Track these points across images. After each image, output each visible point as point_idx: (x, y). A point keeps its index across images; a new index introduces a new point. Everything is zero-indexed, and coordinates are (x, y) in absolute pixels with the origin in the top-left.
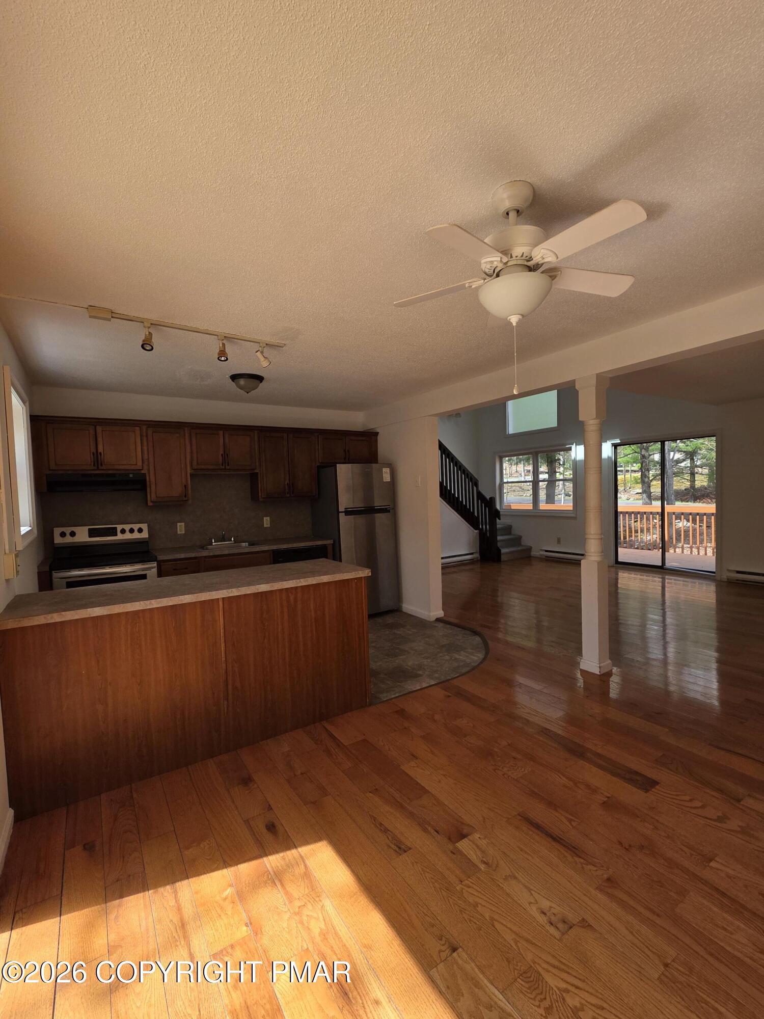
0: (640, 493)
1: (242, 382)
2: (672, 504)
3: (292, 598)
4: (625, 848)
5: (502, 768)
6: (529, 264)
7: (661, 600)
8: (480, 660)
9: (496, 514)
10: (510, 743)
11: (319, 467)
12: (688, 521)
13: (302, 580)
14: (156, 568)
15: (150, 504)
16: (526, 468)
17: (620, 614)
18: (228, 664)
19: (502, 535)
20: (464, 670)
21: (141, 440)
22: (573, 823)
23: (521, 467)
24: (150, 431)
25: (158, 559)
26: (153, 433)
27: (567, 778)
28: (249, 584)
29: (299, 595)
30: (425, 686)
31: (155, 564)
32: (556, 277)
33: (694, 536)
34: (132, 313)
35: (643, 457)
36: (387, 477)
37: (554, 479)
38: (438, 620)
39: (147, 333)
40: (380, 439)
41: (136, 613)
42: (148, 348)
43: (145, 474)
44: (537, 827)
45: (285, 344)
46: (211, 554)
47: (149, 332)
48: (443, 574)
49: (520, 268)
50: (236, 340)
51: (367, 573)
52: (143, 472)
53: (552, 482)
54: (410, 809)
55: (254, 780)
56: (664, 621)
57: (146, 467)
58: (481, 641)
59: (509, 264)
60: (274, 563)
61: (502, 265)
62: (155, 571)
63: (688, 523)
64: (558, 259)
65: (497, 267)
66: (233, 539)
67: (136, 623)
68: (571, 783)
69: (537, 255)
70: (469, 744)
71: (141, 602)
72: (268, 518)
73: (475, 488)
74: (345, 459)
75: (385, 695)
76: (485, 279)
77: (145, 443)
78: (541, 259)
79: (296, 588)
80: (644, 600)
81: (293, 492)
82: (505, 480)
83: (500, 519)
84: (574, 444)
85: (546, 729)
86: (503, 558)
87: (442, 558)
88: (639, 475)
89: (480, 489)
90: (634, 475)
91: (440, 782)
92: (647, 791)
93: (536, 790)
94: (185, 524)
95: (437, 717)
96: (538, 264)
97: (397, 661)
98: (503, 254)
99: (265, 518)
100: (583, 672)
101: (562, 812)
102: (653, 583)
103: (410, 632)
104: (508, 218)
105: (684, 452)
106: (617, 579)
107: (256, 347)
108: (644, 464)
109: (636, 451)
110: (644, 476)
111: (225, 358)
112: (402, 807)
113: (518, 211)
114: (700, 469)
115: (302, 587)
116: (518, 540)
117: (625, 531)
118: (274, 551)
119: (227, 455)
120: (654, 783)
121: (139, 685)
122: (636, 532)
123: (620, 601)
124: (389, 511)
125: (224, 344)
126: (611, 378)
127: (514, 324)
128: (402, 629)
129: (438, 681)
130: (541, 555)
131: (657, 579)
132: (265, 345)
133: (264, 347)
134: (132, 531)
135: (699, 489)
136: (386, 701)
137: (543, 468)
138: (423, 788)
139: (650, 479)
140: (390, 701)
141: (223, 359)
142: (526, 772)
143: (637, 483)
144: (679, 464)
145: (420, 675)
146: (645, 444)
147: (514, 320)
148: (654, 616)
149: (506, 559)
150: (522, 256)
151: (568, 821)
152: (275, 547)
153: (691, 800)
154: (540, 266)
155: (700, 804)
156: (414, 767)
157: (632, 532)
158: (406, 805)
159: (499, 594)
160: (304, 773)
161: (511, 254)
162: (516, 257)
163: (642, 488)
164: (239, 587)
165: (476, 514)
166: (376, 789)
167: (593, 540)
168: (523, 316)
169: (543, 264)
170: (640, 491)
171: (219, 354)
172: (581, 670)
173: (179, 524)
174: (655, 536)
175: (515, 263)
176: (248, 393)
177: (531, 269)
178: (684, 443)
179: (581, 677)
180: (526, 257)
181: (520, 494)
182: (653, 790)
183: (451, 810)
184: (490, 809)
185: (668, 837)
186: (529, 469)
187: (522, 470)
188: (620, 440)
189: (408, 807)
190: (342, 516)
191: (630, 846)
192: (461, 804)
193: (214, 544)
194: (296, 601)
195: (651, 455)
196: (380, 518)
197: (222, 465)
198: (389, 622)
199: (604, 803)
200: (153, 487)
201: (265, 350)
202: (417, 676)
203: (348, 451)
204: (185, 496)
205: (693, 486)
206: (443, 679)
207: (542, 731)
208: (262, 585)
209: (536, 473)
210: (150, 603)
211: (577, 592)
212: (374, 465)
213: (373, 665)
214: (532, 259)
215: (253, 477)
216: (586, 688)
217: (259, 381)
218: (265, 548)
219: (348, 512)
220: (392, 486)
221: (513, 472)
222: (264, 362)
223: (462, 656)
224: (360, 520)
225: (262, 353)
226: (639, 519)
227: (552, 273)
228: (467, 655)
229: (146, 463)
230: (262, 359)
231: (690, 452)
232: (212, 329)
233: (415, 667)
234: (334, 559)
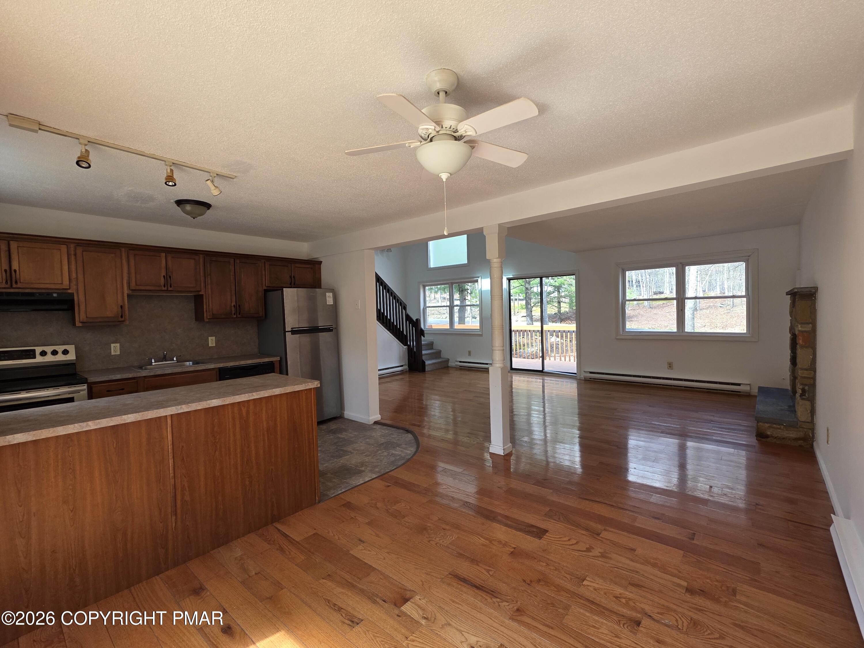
0: (525, 316)
1: (188, 207)
2: (546, 324)
3: (244, 410)
4: (528, 584)
5: (435, 539)
6: (455, 134)
7: (542, 395)
8: (413, 454)
9: (421, 333)
10: (440, 517)
11: (266, 291)
12: (558, 337)
13: (254, 394)
14: (86, 391)
15: (78, 324)
16: (442, 296)
17: (514, 408)
18: (176, 480)
19: (426, 350)
20: (400, 463)
21: (68, 259)
22: (490, 572)
23: (438, 296)
24: (79, 250)
25: (89, 381)
26: (83, 251)
27: (484, 538)
28: (200, 400)
29: (252, 407)
30: (368, 480)
31: (85, 387)
32: (474, 147)
33: (562, 348)
34: (65, 128)
35: (527, 289)
36: (330, 301)
37: (465, 305)
38: (376, 423)
39: (84, 150)
40: (323, 266)
41: (69, 437)
42: (85, 165)
43: (73, 294)
44: (464, 580)
45: (236, 176)
46: (152, 374)
47: (86, 150)
48: (380, 384)
49: (448, 137)
50: (184, 167)
51: (315, 384)
52: (70, 291)
53: (463, 307)
54: (360, 586)
55: (206, 588)
56: (544, 411)
57: (74, 287)
58: (413, 438)
59: (441, 132)
60: (220, 380)
61: (435, 132)
62: (85, 393)
63: (557, 339)
64: (477, 134)
65: (431, 133)
66: (175, 359)
67: (69, 447)
68: (487, 542)
69: (462, 129)
70: (407, 523)
71: (76, 425)
72: (214, 338)
73: (404, 311)
74: (290, 284)
75: (332, 491)
76: (421, 142)
77: (73, 263)
78: (464, 132)
79: (248, 401)
80: (529, 396)
81: (239, 314)
82: (428, 305)
83: (424, 337)
84: (480, 277)
85: (467, 502)
86: (427, 368)
87: (380, 370)
88: (524, 302)
89: (408, 312)
90: (520, 302)
91: (384, 559)
92: (540, 538)
93: (462, 552)
94: (120, 345)
95: (379, 505)
96: (461, 136)
97: (341, 461)
98: (437, 124)
99: (210, 338)
100: (492, 455)
101: (482, 566)
102: (536, 382)
103: (352, 435)
104: (439, 97)
105: (554, 286)
106: (512, 382)
107: (206, 176)
108: (527, 294)
109: (522, 284)
110: (528, 304)
111: (173, 184)
112: (353, 586)
113: (446, 93)
114: (564, 299)
115: (254, 400)
116: (438, 354)
117: (516, 345)
118: (220, 369)
119: (170, 277)
120: (546, 531)
121: (72, 511)
122: (524, 345)
123: (514, 398)
124: (332, 331)
125: (172, 171)
126: (509, 228)
127: (444, 180)
128: (344, 433)
129: (379, 474)
130: (456, 365)
131: (539, 380)
132: (216, 175)
133: (215, 177)
134: (55, 353)
135: (563, 314)
136: (333, 497)
137: (457, 296)
138: (371, 566)
139: (532, 305)
140: (337, 497)
141: (171, 184)
142: (454, 539)
143: (523, 309)
144: (550, 295)
145: (363, 471)
146: (527, 280)
147: (444, 176)
148: (536, 407)
149: (429, 370)
150: (450, 128)
151: (487, 572)
152: (221, 365)
153: (569, 540)
154: (463, 137)
155: (575, 542)
156: (362, 550)
157: (521, 346)
158: (356, 584)
159: (424, 398)
160: (259, 573)
161: (442, 125)
162: (446, 128)
163: (527, 313)
164: (189, 403)
165: (405, 333)
166: (329, 575)
167: (497, 351)
168: (451, 174)
169: (465, 136)
170: (525, 315)
171: (166, 179)
172: (490, 453)
173: (112, 345)
174: (537, 348)
175: (444, 132)
176: (194, 218)
177: (456, 139)
178: (553, 279)
179: (490, 459)
180: (453, 129)
181: (438, 317)
182: (545, 537)
183: (395, 580)
184: (427, 574)
185: (556, 569)
186: (444, 296)
187: (439, 297)
188: (513, 275)
189: (358, 585)
190: (288, 335)
191: (531, 581)
192: (403, 574)
193: (153, 364)
194: (248, 413)
195: (531, 288)
196: (323, 336)
197: (164, 286)
198: (333, 428)
199: (512, 553)
200: (83, 307)
201: (216, 179)
202: (361, 472)
203: (294, 277)
204: (122, 317)
205: (559, 311)
206: (383, 472)
207: (464, 505)
208: (213, 401)
209: (451, 299)
210: (87, 425)
211: (486, 394)
212: (317, 290)
213: (321, 468)
214: (458, 132)
215: (198, 299)
216: (494, 466)
217: (206, 208)
218: (212, 366)
219: (294, 332)
220: (335, 308)
221: (432, 299)
222: (214, 191)
223: (397, 452)
224: (305, 339)
225: (212, 181)
226: (525, 336)
227: (472, 143)
228: (402, 450)
229: (74, 282)
230: (213, 188)
231: (558, 286)
232: (159, 153)
233: (358, 465)
234: (281, 373)
